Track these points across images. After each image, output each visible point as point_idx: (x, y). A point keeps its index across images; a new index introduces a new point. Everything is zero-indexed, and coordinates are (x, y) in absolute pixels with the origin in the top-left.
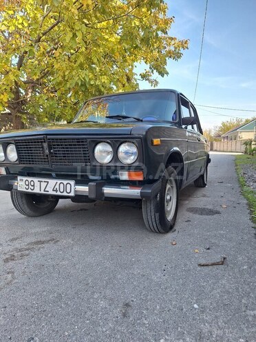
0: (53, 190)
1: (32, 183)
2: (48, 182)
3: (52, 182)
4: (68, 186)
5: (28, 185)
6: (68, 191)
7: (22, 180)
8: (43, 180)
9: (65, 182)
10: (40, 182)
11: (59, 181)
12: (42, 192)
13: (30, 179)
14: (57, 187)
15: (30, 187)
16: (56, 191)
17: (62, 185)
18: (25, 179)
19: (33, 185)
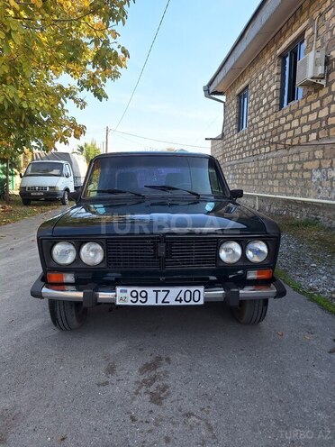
0: (176, 300)
1: (143, 294)
2: (168, 291)
3: (174, 291)
4: (197, 293)
5: (137, 297)
6: (196, 299)
7: (126, 291)
8: (162, 289)
9: (193, 289)
10: (157, 291)
11: (184, 289)
12: (160, 303)
13: (139, 290)
14: (182, 295)
15: (140, 298)
16: (181, 301)
17: (188, 294)
18: (130, 289)
19: (146, 297)
